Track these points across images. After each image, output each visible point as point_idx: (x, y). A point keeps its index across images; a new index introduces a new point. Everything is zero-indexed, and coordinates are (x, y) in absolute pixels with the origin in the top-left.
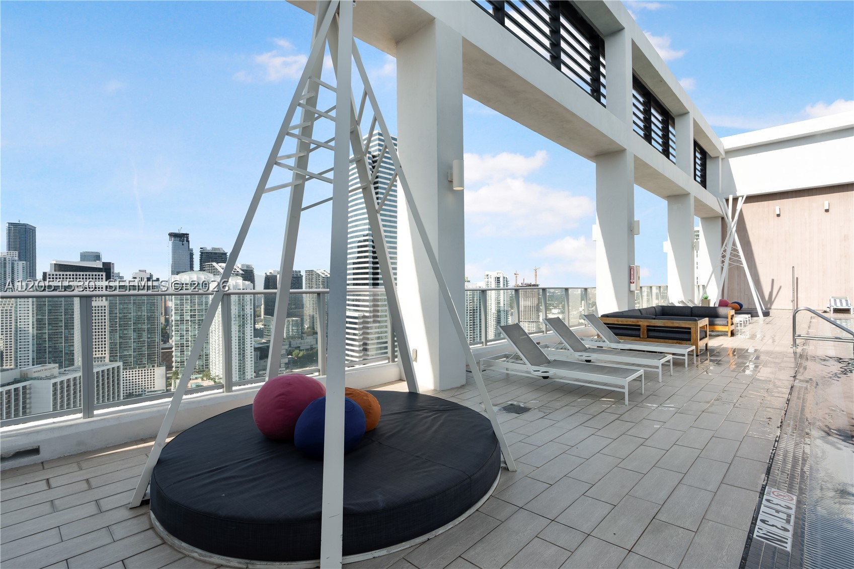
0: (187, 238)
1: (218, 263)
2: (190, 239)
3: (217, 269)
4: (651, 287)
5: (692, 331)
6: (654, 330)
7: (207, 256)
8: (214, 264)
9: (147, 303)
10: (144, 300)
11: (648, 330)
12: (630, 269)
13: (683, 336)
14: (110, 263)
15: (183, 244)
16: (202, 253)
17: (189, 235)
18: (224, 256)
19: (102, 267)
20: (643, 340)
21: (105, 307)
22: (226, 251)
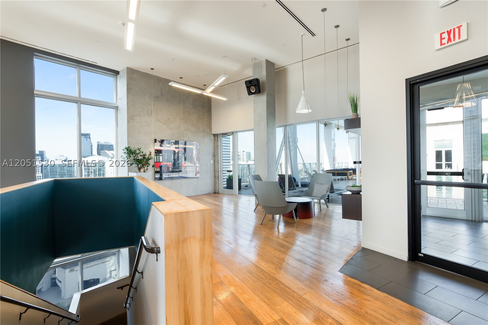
0: (89, 136)
1: (108, 151)
2: (91, 137)
3: (108, 154)
4: (342, 163)
5: (347, 173)
6: (339, 174)
7: (101, 147)
8: (107, 151)
9: (67, 174)
10: (66, 173)
11: (337, 174)
12: (334, 157)
13: (345, 174)
14: (43, 151)
15: (87, 140)
16: (98, 145)
17: (91, 135)
18: (111, 147)
19: (38, 153)
20: (336, 176)
21: (40, 177)
22: (112, 144)
